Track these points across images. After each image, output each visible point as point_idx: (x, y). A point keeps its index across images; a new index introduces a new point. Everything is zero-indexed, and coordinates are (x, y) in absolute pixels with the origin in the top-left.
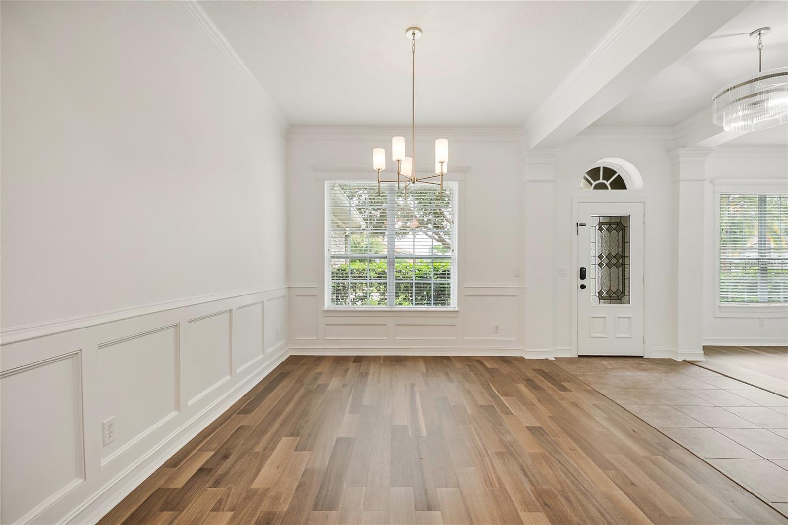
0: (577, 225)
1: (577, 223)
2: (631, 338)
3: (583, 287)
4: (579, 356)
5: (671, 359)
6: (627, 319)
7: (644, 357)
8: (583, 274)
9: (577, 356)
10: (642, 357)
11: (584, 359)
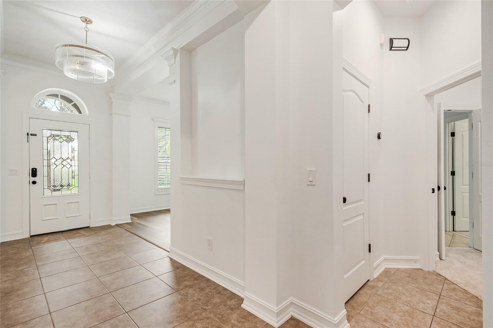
0: (28, 135)
1: (28, 133)
2: (80, 216)
3: (34, 183)
4: (31, 236)
5: (110, 225)
6: (76, 204)
7: (90, 227)
8: (34, 173)
9: (29, 237)
10: (89, 227)
11: (36, 238)
